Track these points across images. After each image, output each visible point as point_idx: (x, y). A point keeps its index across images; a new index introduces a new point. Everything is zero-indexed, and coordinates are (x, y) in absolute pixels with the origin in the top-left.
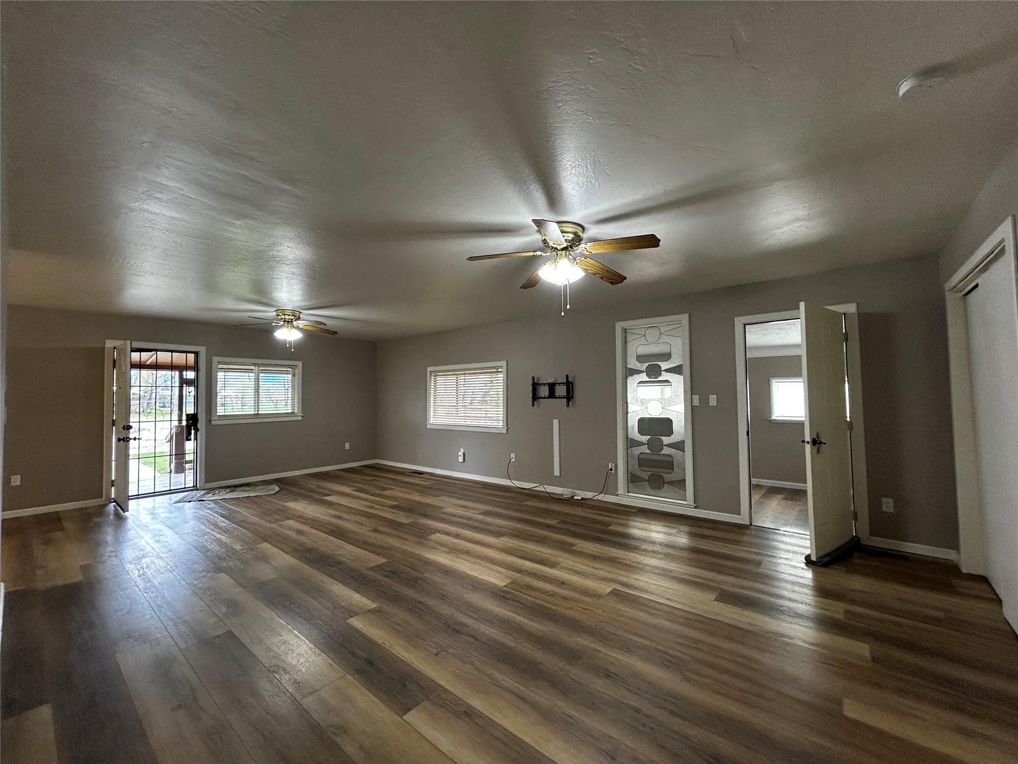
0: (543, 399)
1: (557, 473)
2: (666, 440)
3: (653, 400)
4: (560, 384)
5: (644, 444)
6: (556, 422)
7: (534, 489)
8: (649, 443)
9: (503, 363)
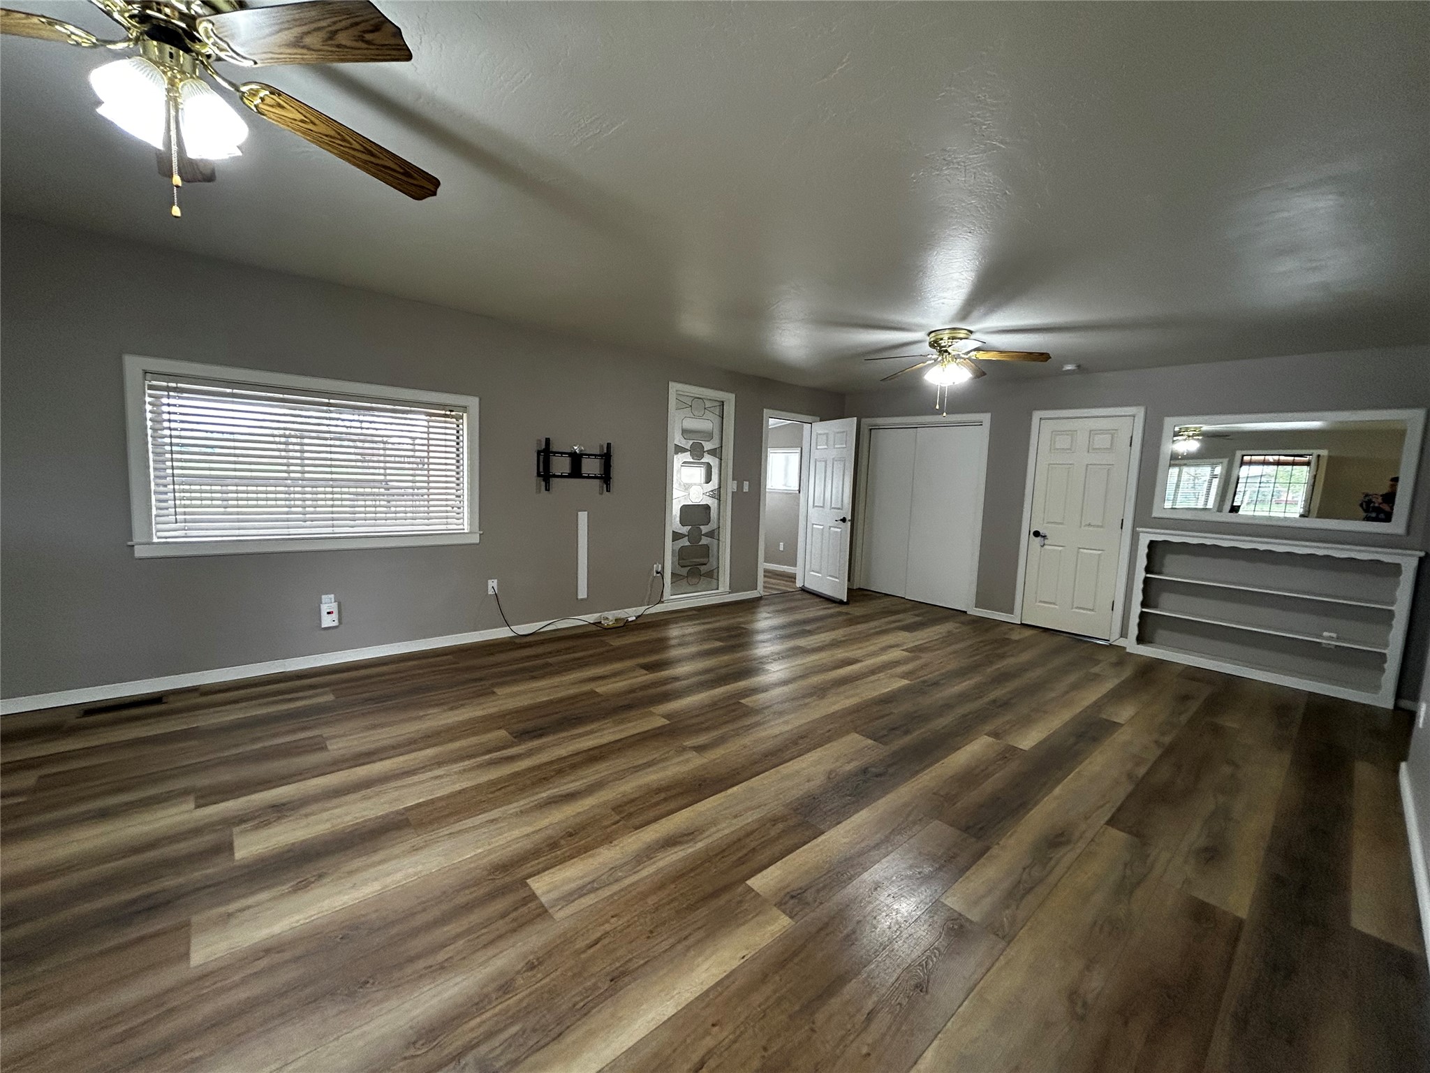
0: (558, 479)
1: (582, 593)
2: (704, 529)
3: (695, 484)
4: (589, 455)
5: (685, 536)
6: (583, 517)
7: (542, 630)
8: (689, 535)
9: (473, 402)
